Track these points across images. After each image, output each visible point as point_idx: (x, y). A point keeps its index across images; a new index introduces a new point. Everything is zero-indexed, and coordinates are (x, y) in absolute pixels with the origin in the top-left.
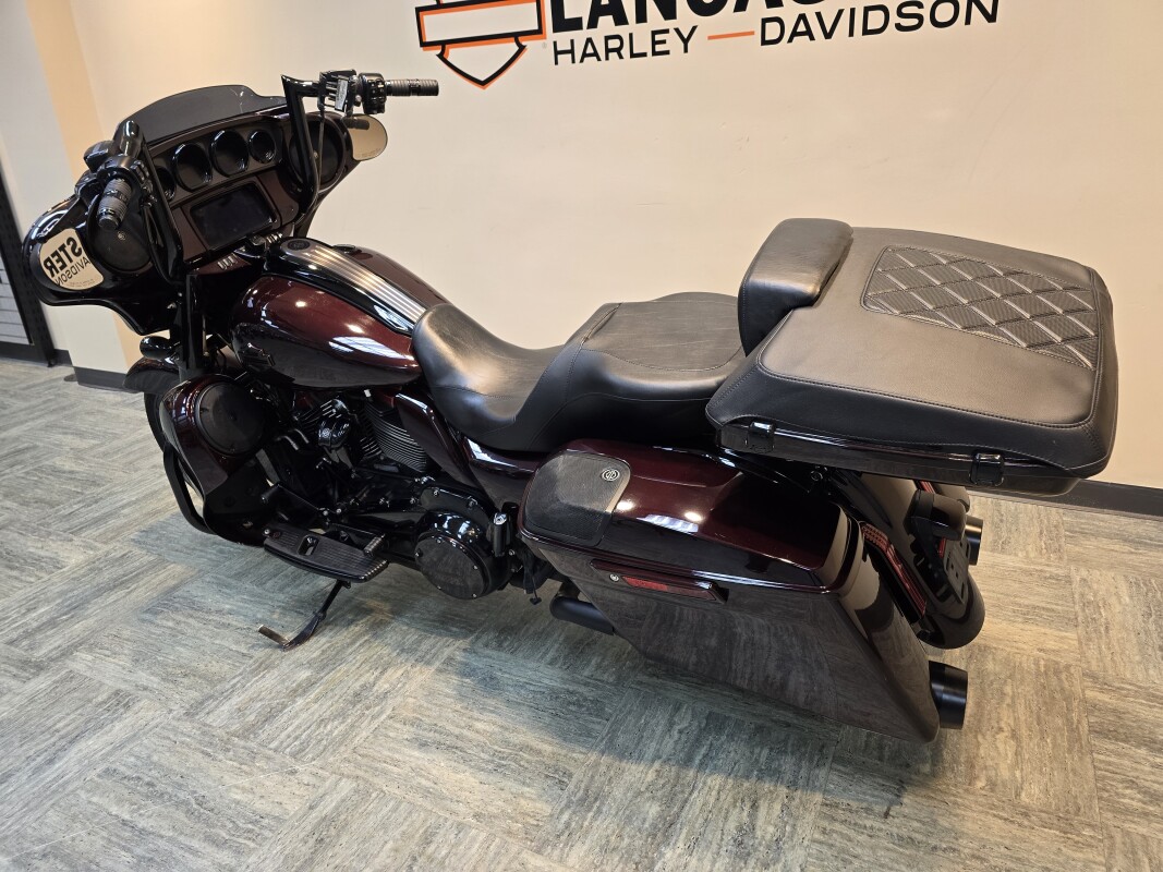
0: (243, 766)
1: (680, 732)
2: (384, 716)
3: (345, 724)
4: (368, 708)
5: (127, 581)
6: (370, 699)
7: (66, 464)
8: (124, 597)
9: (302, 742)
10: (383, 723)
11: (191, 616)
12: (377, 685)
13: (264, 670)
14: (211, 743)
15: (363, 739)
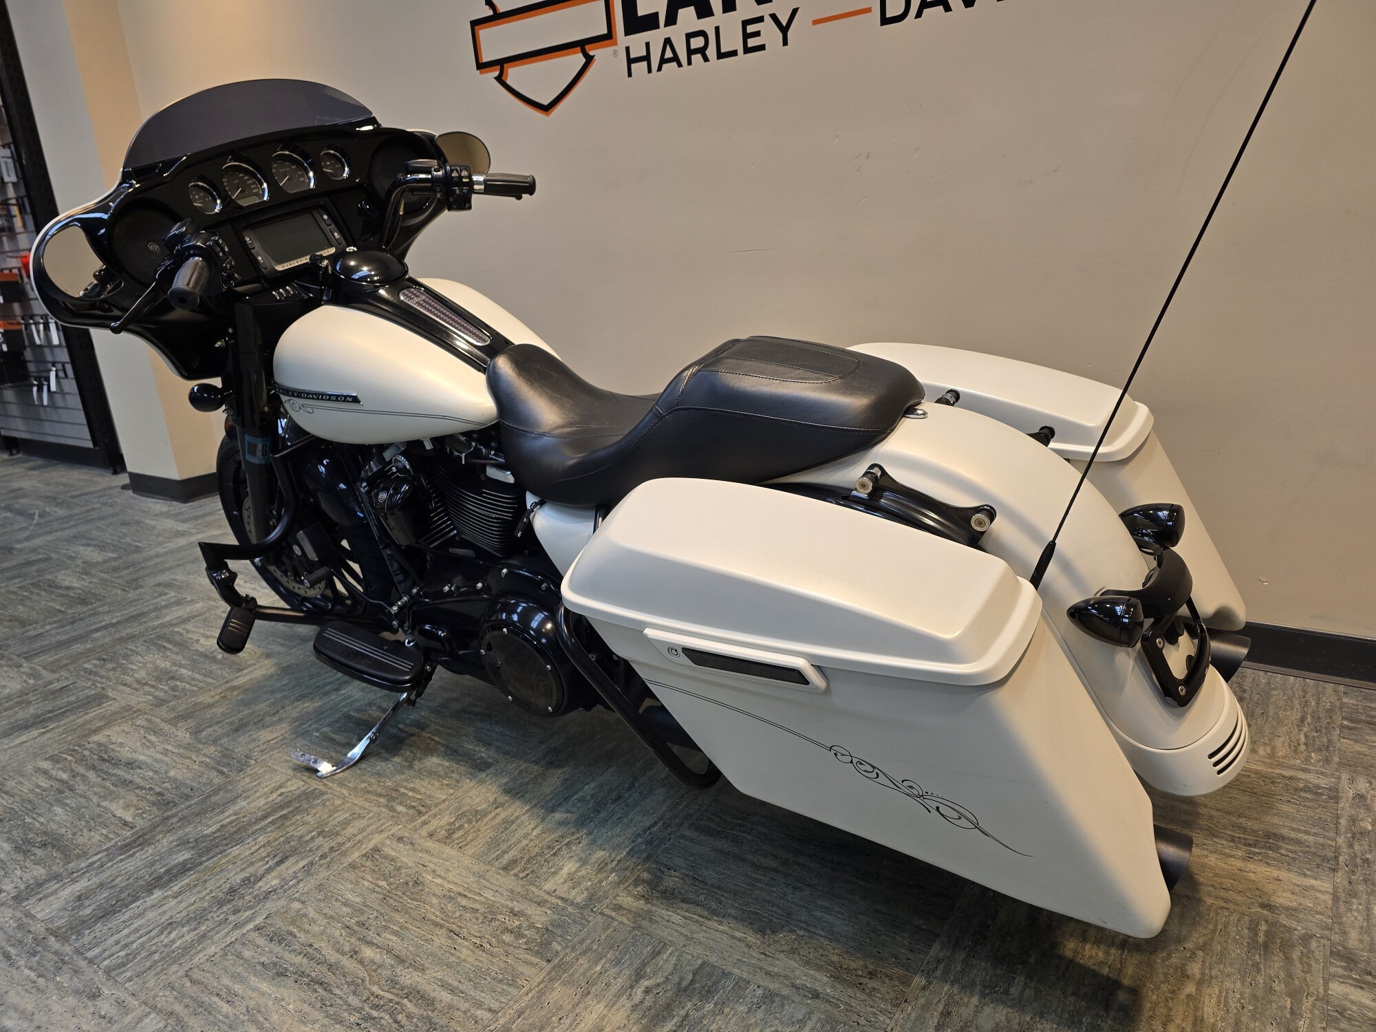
0: (39, 979)
1: (647, 991)
2: (251, 926)
3: (196, 932)
4: (236, 911)
5: (50, 718)
6: (247, 898)
7: (67, 579)
8: (36, 738)
9: (129, 952)
10: (244, 935)
11: (94, 768)
12: (264, 879)
13: (139, 846)
14: (21, 942)
15: (207, 957)
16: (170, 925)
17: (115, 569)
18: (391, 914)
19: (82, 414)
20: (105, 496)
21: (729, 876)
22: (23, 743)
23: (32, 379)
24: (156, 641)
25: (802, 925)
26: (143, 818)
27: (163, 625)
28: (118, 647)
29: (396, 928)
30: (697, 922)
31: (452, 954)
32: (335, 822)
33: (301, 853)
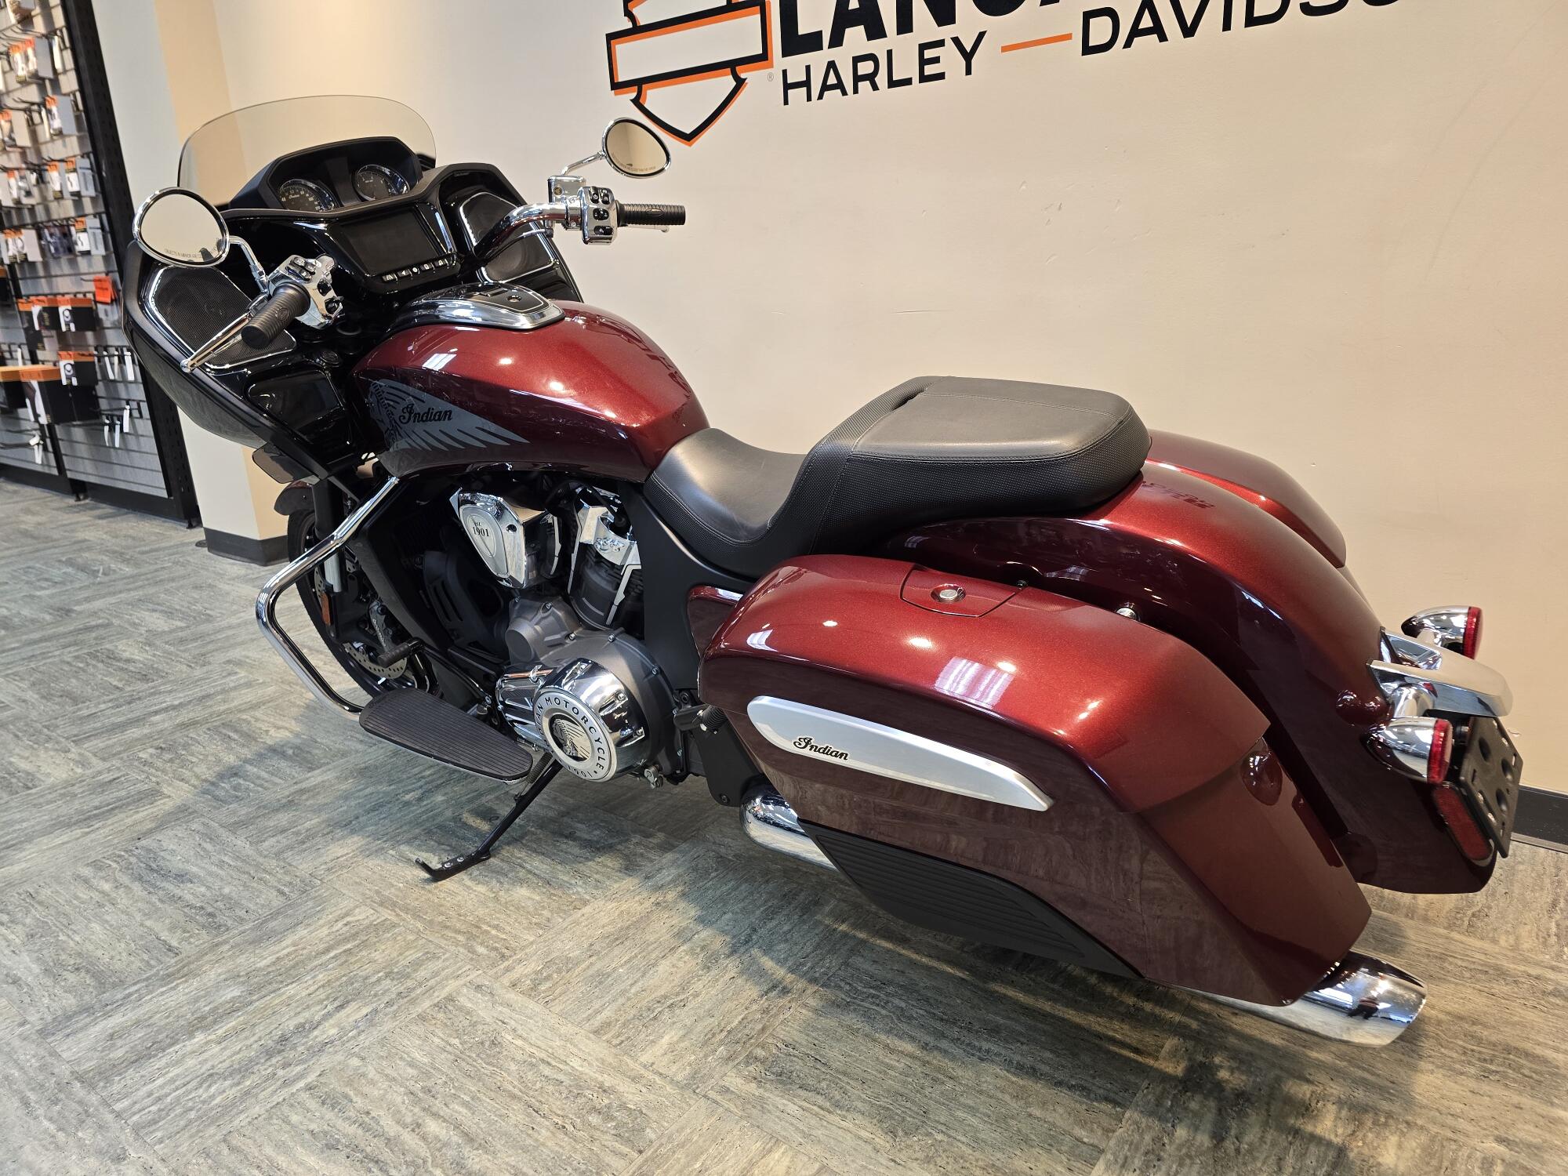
0: (60, 1133)
2: (301, 1084)
3: (239, 1088)
4: (286, 1065)
5: (95, 815)
6: (299, 1049)
7: (128, 649)
8: (78, 838)
9: (162, 1107)
10: (293, 1094)
11: (140, 879)
12: (320, 1027)
13: (183, 977)
14: (42, 1086)
15: (249, 1119)
16: (211, 1077)
17: (182, 641)
18: (464, 1081)
19: (157, 458)
20: (177, 553)
21: (857, 1059)
22: (63, 844)
23: (104, 417)
24: (221, 729)
25: (940, 1127)
26: (190, 943)
27: (229, 711)
28: (178, 734)
29: (467, 1098)
30: (816, 1115)
31: (529, 1135)
32: (406, 962)
33: (365, 997)
